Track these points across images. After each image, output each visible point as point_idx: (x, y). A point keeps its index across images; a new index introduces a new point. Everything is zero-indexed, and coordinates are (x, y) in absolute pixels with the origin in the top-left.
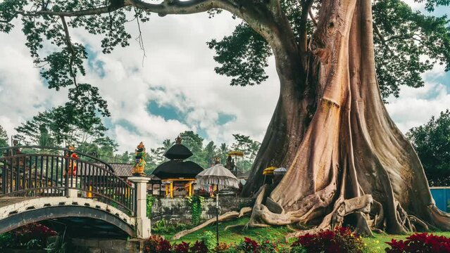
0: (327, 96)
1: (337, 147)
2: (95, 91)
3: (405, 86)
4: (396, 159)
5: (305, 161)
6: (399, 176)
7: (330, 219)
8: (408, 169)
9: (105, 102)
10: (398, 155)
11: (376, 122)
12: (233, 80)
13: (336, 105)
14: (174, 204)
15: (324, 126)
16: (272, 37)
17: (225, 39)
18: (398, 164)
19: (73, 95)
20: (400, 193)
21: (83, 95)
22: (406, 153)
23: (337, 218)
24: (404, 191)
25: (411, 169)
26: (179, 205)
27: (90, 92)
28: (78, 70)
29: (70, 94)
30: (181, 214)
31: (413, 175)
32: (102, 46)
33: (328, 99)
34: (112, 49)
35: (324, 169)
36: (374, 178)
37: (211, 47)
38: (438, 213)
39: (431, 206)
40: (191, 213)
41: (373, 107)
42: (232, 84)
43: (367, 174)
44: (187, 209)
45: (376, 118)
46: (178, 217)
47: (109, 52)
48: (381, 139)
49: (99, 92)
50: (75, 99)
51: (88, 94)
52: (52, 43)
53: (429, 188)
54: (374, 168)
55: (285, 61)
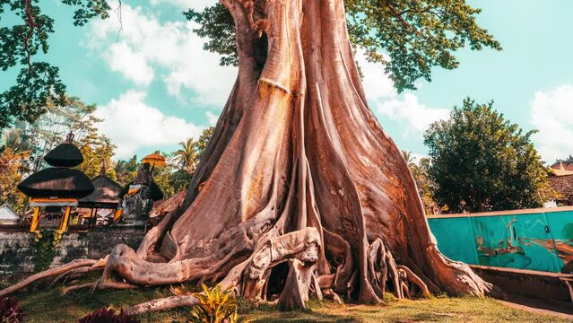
0: (267, 77)
1: (284, 150)
2: (53, 72)
3: (439, 68)
4: (378, 169)
5: (231, 171)
6: (386, 196)
7: (239, 274)
8: (396, 183)
9: (64, 87)
10: (380, 162)
11: (344, 113)
12: (223, 58)
13: (281, 89)
14: (10, 244)
15: (262, 118)
16: (234, 8)
17: (207, 9)
18: (382, 176)
19: (24, 77)
20: (390, 224)
21: (38, 76)
22: (391, 159)
23: (250, 271)
24: (395, 222)
25: (400, 183)
26: (18, 246)
27: (47, 73)
28: (41, 46)
29: (20, 76)
30: (16, 262)
31: (405, 193)
32: (75, 18)
33: (268, 81)
34: (86, 21)
35: (261, 184)
36: (342, 198)
37: (189, 18)
38: (441, 261)
39: (431, 248)
40: (34, 261)
41: (340, 93)
42: (222, 64)
43: (332, 192)
44: (29, 253)
45: (344, 107)
46: (9, 269)
47: (82, 24)
48: (354, 137)
49: (59, 73)
50: (26, 82)
51: (44, 76)
52: (18, 14)
53: (426, 217)
54: (340, 183)
55: (246, 35)
